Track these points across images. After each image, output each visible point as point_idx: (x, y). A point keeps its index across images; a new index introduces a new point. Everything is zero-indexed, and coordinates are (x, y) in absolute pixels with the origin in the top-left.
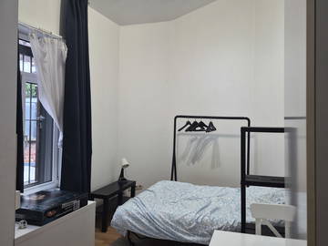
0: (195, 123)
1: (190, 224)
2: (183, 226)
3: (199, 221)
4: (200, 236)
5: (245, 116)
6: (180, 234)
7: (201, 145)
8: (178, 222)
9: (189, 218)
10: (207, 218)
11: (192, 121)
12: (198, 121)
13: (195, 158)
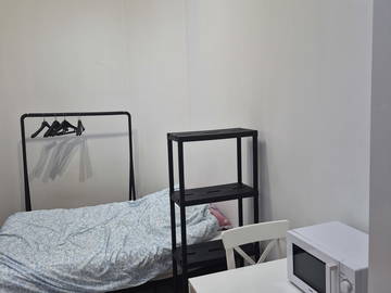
0: (56, 123)
1: (101, 270)
2: (90, 275)
3: (114, 261)
4: (118, 280)
5: (124, 110)
6: (88, 288)
7: (63, 151)
8: (84, 272)
9: (98, 262)
10: (122, 255)
11: (50, 121)
12: (60, 120)
13: (55, 171)
